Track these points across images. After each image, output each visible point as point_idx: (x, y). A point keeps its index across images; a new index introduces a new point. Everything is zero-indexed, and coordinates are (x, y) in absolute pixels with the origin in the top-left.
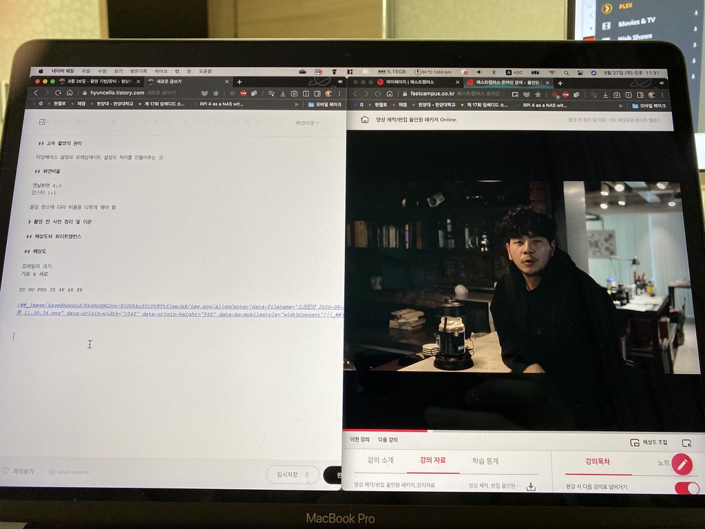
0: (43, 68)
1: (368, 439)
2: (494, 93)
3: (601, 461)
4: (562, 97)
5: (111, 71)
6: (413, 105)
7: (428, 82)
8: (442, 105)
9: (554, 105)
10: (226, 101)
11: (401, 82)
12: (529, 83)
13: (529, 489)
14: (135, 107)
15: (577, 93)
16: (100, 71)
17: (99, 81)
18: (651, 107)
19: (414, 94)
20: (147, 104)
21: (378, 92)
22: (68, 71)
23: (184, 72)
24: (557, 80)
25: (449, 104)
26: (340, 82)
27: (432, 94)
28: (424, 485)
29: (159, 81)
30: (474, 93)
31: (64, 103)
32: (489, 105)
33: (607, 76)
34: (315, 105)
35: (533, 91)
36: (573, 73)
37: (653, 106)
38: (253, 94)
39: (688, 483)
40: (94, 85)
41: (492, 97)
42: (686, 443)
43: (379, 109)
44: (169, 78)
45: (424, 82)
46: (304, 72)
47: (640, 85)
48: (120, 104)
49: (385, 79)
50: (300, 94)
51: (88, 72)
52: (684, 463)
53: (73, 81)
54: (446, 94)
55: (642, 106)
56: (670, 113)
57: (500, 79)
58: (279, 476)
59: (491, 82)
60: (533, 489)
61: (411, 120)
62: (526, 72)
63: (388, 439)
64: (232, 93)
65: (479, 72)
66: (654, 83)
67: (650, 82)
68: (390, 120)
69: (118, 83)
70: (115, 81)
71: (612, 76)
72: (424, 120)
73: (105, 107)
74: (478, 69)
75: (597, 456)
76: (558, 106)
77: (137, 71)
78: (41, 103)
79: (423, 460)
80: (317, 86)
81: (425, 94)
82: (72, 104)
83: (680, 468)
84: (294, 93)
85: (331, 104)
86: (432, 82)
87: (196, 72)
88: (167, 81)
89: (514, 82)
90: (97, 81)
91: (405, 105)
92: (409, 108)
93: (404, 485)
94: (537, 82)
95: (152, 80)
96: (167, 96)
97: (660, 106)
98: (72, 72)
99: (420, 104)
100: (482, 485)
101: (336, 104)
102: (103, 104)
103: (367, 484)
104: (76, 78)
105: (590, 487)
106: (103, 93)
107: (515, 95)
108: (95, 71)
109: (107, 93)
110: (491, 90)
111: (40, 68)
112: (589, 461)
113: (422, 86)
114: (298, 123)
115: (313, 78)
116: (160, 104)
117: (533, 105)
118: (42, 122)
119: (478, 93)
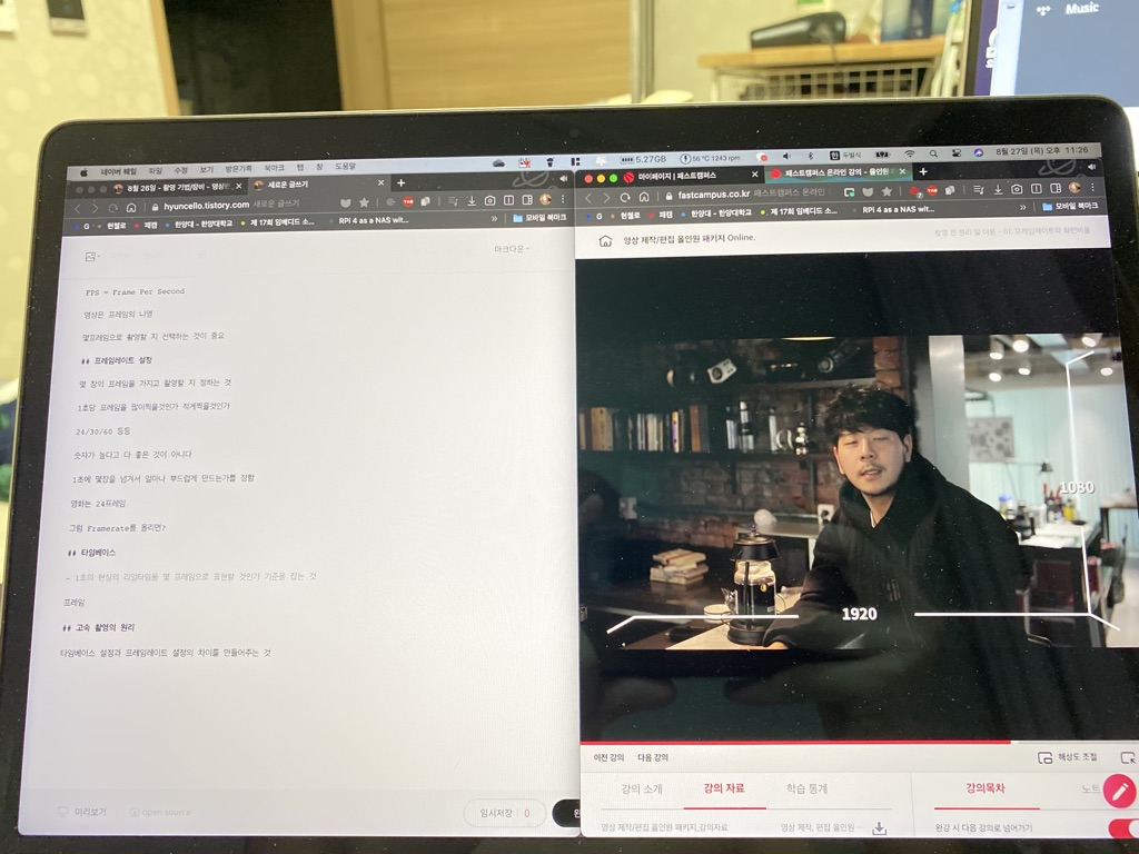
0: (88, 168)
1: (621, 757)
2: (814, 191)
3: (991, 788)
4: (927, 195)
5: (195, 170)
6: (682, 215)
7: (707, 175)
8: (729, 213)
9: (914, 209)
10: (381, 216)
11: (662, 176)
12: (873, 172)
13: (876, 832)
14: (236, 228)
15: (952, 187)
16: (177, 171)
17: (177, 187)
18: (1073, 208)
19: (684, 196)
20: (254, 222)
21: (625, 195)
22: (127, 172)
23: (311, 167)
24: (917, 167)
25: (741, 212)
26: (563, 179)
27: (713, 195)
28: (711, 827)
29: (272, 185)
30: (782, 193)
31: (123, 226)
32: (807, 211)
33: (1002, 158)
34: (524, 218)
35: (878, 185)
36: (943, 154)
37: (1077, 205)
38: (424, 202)
39: (1130, 821)
40: (169, 193)
41: (812, 197)
42: (1127, 758)
43: (628, 222)
44: (288, 179)
45: (701, 175)
46: (502, 165)
47: (1056, 171)
48: (211, 224)
49: (636, 172)
50: (500, 200)
51: (159, 172)
52: (1122, 790)
53: (136, 188)
54: (737, 194)
55: (1059, 206)
56: (1105, 219)
57: (825, 167)
58: (484, 814)
59: (809, 173)
60: (883, 832)
61: (681, 240)
62: (867, 154)
63: (653, 756)
64: (390, 202)
65: (786, 156)
66: (1079, 168)
67: (1071, 165)
68: (645, 240)
69: (207, 190)
70: (202, 187)
71: (1009, 157)
72: (701, 239)
73: (188, 230)
74: (785, 151)
75: (985, 779)
76: (921, 210)
77: (236, 168)
78: (87, 227)
79: (709, 788)
80: (526, 187)
81: (702, 196)
82: (135, 228)
83: (1116, 797)
84: (490, 199)
85: (550, 217)
86: (714, 176)
87: (331, 167)
88: (284, 184)
89: (848, 171)
90: (173, 187)
91: (670, 215)
92: (676, 220)
93: (679, 827)
94: (885, 171)
95: (261, 183)
96: (286, 209)
97: (1089, 205)
98: (134, 173)
99: (693, 212)
100: (801, 827)
101: (557, 217)
102: (185, 224)
103: (622, 827)
104: (140, 183)
105: (973, 829)
106: (184, 207)
107: (849, 192)
108: (169, 171)
109: (190, 207)
110: (810, 186)
111: (82, 168)
112: (972, 788)
113: (696, 182)
114: (498, 249)
115: (519, 173)
116: (274, 223)
117: (879, 210)
118: (90, 257)
119: (789, 192)
